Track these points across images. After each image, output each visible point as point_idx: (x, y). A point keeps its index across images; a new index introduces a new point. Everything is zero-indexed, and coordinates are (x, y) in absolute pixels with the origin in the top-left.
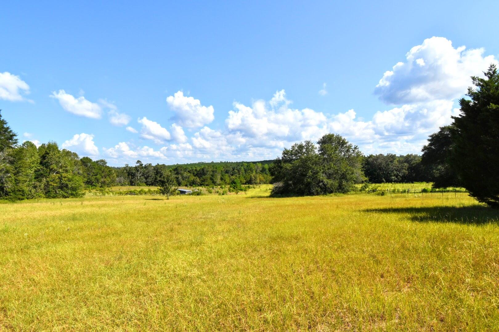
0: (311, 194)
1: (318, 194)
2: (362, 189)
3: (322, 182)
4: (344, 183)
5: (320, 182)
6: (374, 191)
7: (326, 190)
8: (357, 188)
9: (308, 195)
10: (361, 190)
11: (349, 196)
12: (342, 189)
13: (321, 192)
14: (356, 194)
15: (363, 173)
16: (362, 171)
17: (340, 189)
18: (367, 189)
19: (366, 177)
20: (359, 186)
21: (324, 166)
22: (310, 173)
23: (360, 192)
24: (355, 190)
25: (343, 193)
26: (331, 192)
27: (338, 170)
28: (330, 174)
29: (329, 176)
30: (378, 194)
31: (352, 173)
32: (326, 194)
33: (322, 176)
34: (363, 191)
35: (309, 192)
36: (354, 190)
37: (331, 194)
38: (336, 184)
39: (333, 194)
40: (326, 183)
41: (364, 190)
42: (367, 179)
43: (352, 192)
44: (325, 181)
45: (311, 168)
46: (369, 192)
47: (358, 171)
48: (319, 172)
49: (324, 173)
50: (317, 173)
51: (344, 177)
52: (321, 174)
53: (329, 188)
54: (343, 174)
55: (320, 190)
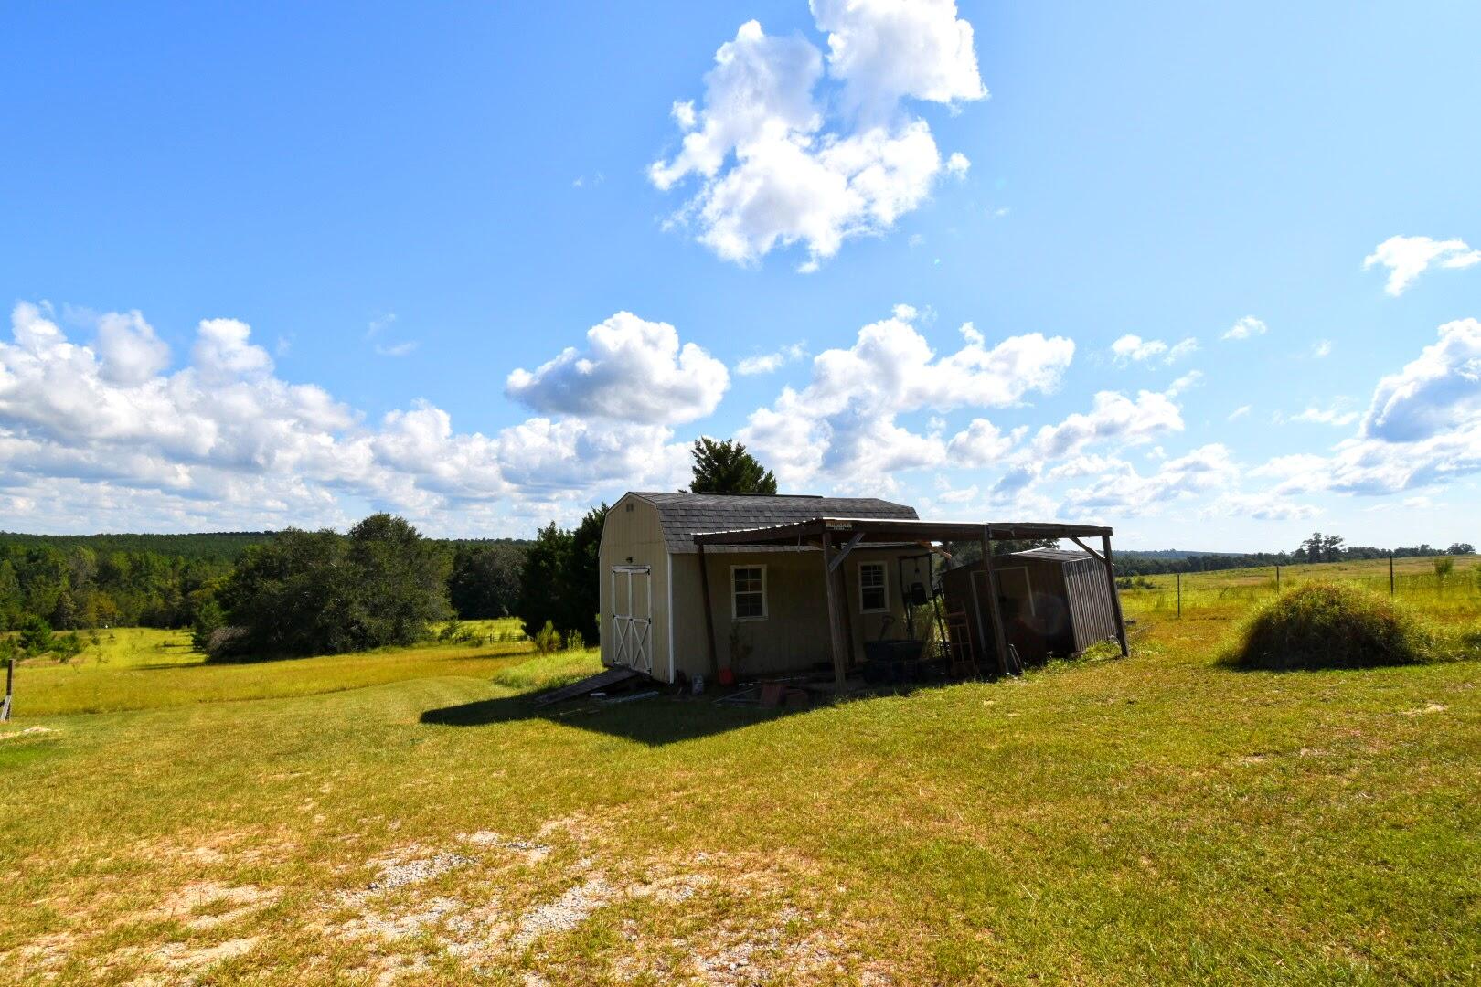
0: (328, 651)
1: (345, 650)
2: (446, 635)
3: (358, 623)
4: (406, 623)
5: (352, 624)
6: (464, 639)
7: (364, 642)
8: (433, 633)
9: (321, 653)
10: (440, 639)
11: (415, 652)
12: (401, 639)
13: (353, 646)
14: (430, 646)
15: (448, 601)
16: (446, 597)
17: (396, 637)
18: (454, 636)
19: (453, 609)
20: (438, 629)
21: (366, 589)
22: (331, 605)
23: (438, 644)
24: (429, 639)
25: (403, 645)
26: (375, 645)
27: (394, 597)
28: (376, 606)
29: (374, 611)
30: (472, 646)
31: (425, 603)
32: (365, 650)
33: (358, 612)
34: (444, 641)
35: (326, 647)
36: (425, 639)
37: (377, 650)
38: (389, 626)
39: (381, 648)
40: (365, 625)
41: (447, 638)
42: (454, 613)
43: (422, 643)
44: (365, 621)
45: (334, 592)
46: (457, 641)
47: (438, 598)
48: (351, 602)
49: (364, 603)
50: (347, 603)
51: (406, 611)
52: (356, 606)
53: (372, 637)
54: (405, 605)
55: (350, 640)
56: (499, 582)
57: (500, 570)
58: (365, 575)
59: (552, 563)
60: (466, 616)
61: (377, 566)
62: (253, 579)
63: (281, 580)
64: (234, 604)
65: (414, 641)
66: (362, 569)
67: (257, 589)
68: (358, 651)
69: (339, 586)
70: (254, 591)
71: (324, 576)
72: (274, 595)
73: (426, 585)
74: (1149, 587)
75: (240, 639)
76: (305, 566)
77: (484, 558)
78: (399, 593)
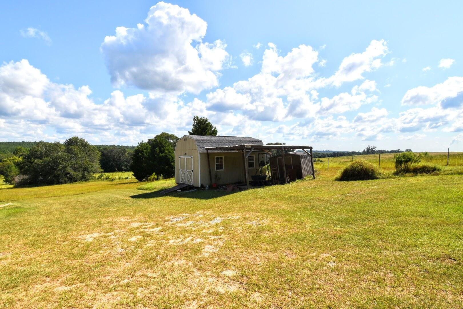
0: (59, 183)
1: (66, 182)
2: (99, 178)
3: (69, 174)
4: (86, 174)
5: (67, 174)
6: (107, 179)
7: (72, 180)
8: (95, 177)
9: (57, 184)
10: (98, 179)
11: (90, 183)
12: (84, 179)
13: (68, 181)
14: (94, 181)
15: (100, 166)
17: (83, 178)
18: (103, 178)
19: (102, 169)
20: (97, 175)
21: (72, 162)
22: (60, 167)
24: (94, 179)
25: (85, 181)
26: (76, 181)
27: (81, 165)
28: (75, 168)
29: (75, 170)
30: (110, 181)
31: (92, 167)
32: (73, 183)
33: (69, 170)
34: (100, 179)
35: (58, 181)
37: (77, 182)
38: (80, 175)
39: (78, 182)
41: (100, 178)
42: (102, 170)
43: (92, 180)
44: (72, 173)
45: (60, 164)
46: (104, 180)
47: (97, 165)
48: (67, 167)
49: (71, 167)
50: (65, 167)
51: (86, 169)
52: (69, 168)
53: (75, 178)
54: (86, 168)
55: (67, 180)
56: (114, 160)
57: (114, 156)
58: (71, 158)
59: (143, 154)
60: (106, 171)
61: (75, 154)
62: (31, 158)
63: (41, 159)
64: (25, 167)
65: (89, 179)
66: (70, 156)
67: (32, 162)
68: (70, 183)
69: (62, 161)
70: (31, 163)
71: (57, 158)
72: (39, 164)
73: (92, 161)
74: (321, 161)
75: (26, 180)
76: (49, 155)
77: (108, 152)
78: (84, 164)
